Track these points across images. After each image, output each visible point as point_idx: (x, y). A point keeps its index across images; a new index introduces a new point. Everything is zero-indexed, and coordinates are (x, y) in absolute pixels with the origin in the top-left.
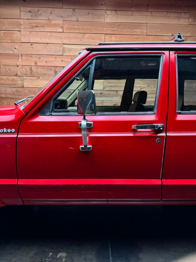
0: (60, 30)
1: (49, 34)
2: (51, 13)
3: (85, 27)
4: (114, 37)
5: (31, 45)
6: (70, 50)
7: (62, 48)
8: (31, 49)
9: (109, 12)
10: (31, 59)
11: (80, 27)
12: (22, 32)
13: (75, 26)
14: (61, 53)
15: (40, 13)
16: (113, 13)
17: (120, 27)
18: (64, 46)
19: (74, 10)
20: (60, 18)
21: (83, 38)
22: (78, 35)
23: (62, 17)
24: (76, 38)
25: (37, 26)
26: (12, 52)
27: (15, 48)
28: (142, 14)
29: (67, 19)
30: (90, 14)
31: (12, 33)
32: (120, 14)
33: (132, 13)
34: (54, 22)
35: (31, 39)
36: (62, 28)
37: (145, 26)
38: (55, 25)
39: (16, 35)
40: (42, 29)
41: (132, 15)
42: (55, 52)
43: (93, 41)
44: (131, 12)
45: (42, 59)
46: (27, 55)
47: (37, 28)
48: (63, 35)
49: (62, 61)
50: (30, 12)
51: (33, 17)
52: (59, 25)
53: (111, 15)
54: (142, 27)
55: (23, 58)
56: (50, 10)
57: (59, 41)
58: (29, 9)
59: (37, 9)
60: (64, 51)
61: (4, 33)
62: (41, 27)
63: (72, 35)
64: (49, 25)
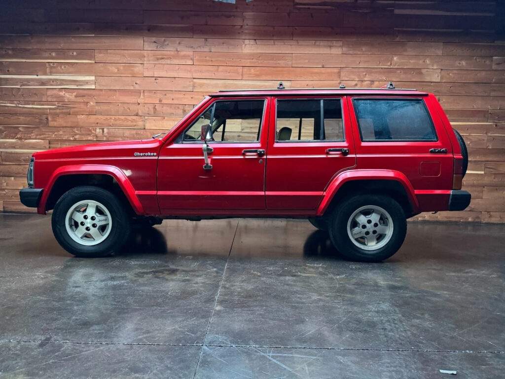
0: (190, 62)
1: (177, 67)
2: (179, 43)
3: (220, 59)
4: (254, 69)
5: (155, 79)
6: (201, 85)
7: (192, 83)
8: (156, 84)
9: (247, 42)
10: (155, 96)
11: (213, 59)
12: (145, 65)
13: (207, 58)
14: (190, 89)
15: (166, 43)
16: (252, 42)
17: (260, 58)
18: (195, 80)
19: (207, 40)
20: (190, 49)
21: (217, 71)
22: (211, 68)
23: (192, 47)
24: (208, 71)
25: (162, 58)
26: (132, 88)
27: (136, 83)
28: (286, 43)
29: (199, 50)
30: (224, 44)
31: (133, 66)
32: (260, 43)
33: (274, 43)
34: (182, 53)
35: (155, 73)
36: (192, 59)
37: (290, 57)
38: (185, 57)
39: (138, 69)
40: (168, 62)
41: (274, 44)
42: (184, 87)
43: (229, 74)
44: (273, 41)
45: (168, 95)
46: (150, 91)
47: (163, 60)
48: (193, 68)
49: (192, 98)
50: (155, 42)
51: (158, 48)
52: (189, 56)
53: (249, 44)
54: (287, 58)
55: (145, 94)
56: (178, 40)
57: (189, 75)
58: (154, 39)
59: (163, 39)
60: (194, 86)
61: (124, 67)
62: (168, 59)
63: (204, 68)
64: (176, 56)
